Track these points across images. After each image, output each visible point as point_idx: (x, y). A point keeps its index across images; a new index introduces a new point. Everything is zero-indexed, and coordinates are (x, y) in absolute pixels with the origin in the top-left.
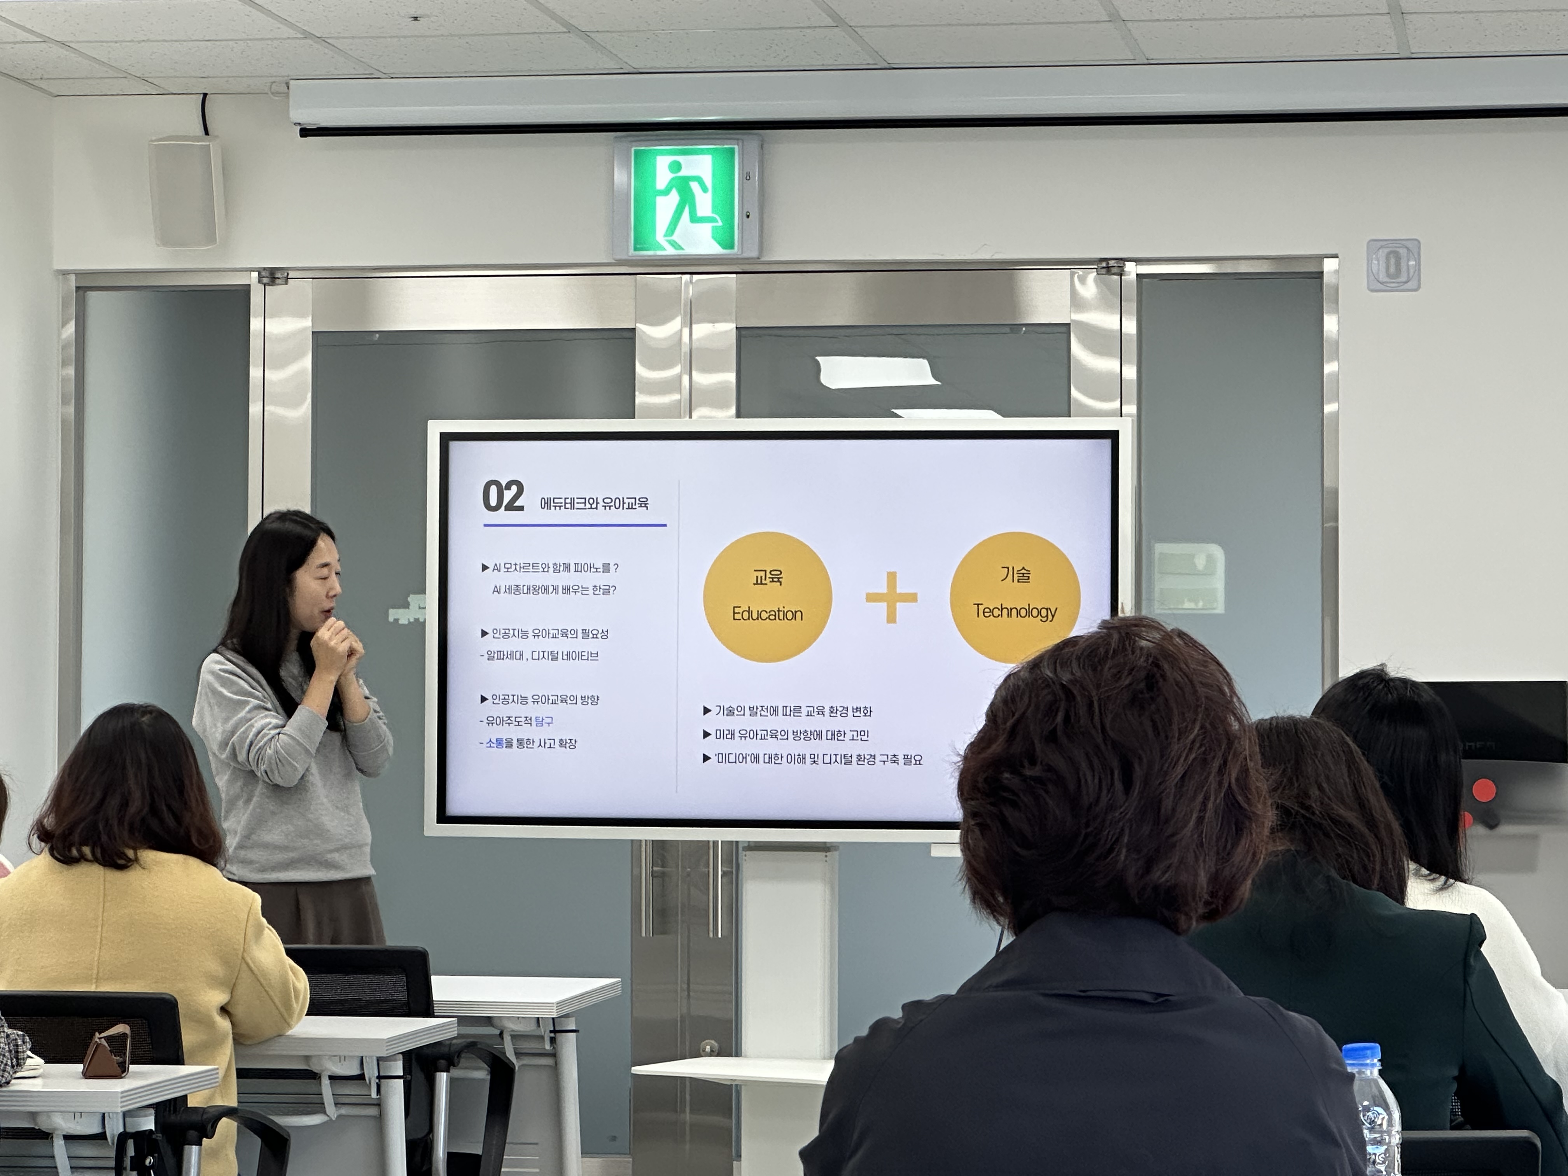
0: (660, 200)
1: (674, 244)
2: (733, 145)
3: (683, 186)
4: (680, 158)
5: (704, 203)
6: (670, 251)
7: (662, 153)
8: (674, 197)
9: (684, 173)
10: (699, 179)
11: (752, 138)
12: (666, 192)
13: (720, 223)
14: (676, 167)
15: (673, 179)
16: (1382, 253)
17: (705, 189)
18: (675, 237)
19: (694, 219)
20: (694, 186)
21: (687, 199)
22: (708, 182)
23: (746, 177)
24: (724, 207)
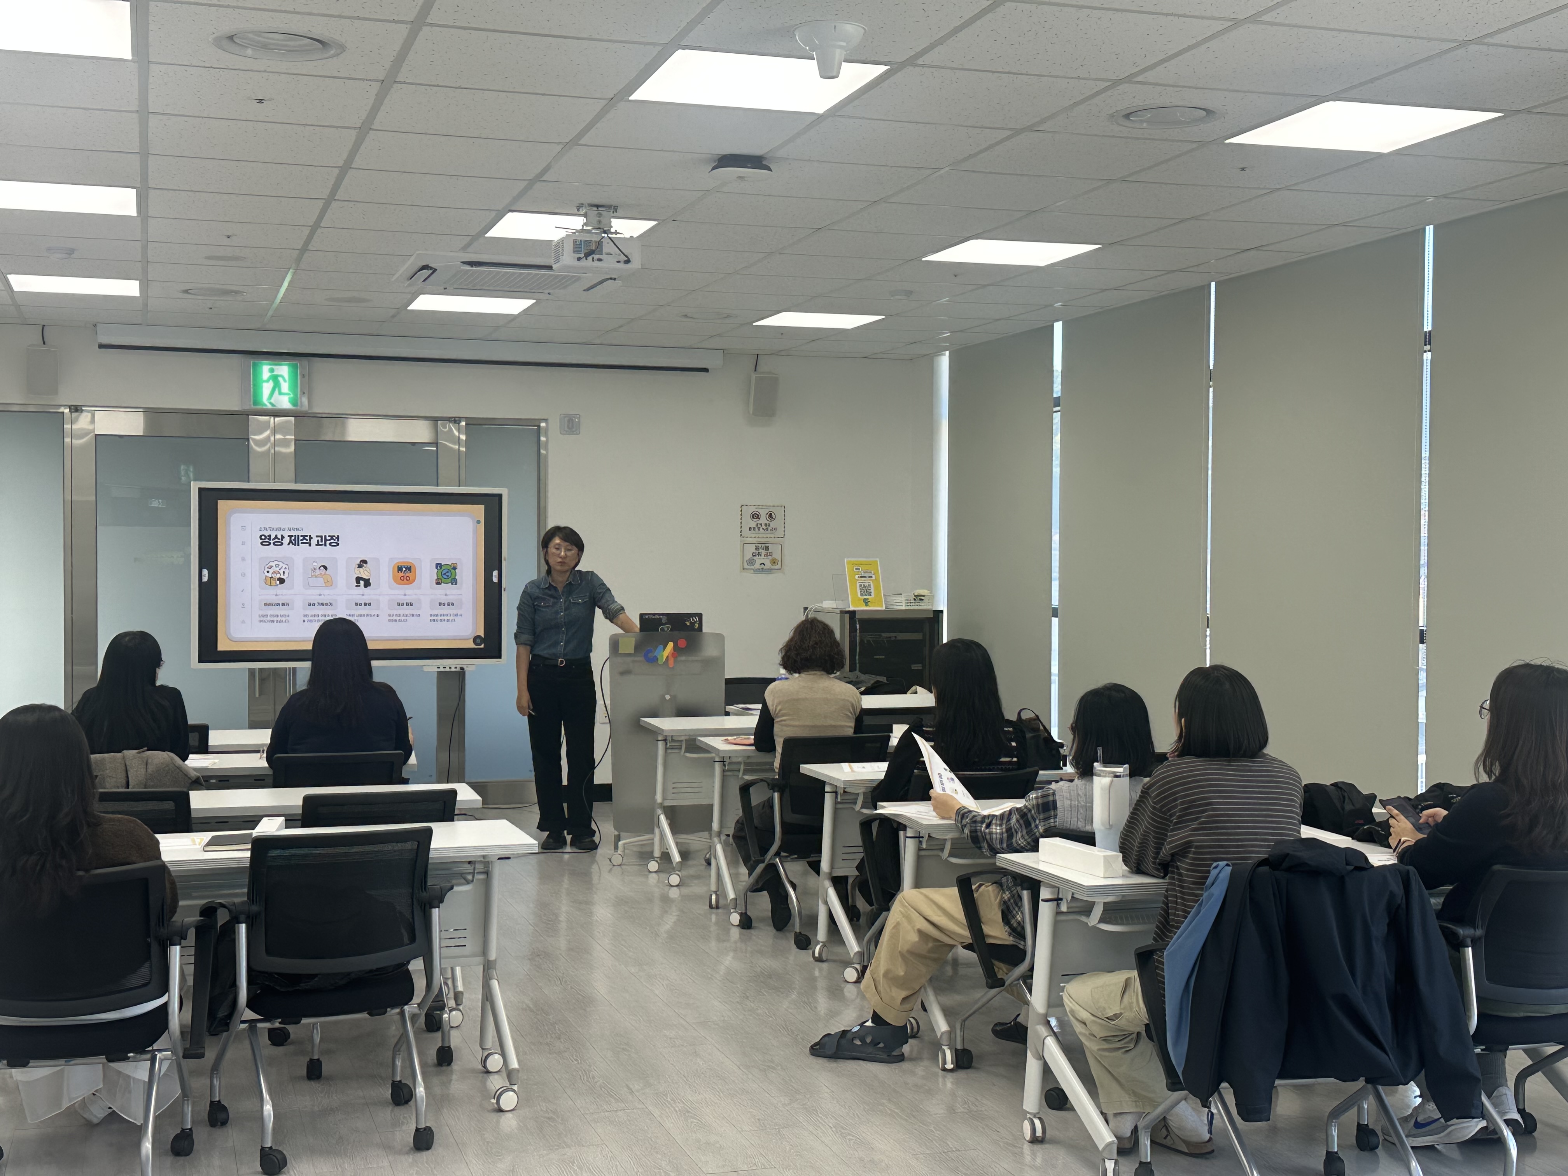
0: (265, 385)
1: (271, 403)
2: (297, 362)
3: (275, 379)
4: (274, 367)
5: (285, 387)
6: (269, 406)
7: (267, 364)
8: (271, 384)
9: (275, 373)
10: (282, 376)
11: (305, 361)
12: (268, 381)
13: (292, 396)
14: (272, 370)
15: (270, 376)
16: (566, 419)
17: (285, 381)
18: (272, 401)
19: (280, 393)
20: (280, 379)
21: (277, 385)
22: (286, 377)
23: (303, 376)
24: (293, 387)
